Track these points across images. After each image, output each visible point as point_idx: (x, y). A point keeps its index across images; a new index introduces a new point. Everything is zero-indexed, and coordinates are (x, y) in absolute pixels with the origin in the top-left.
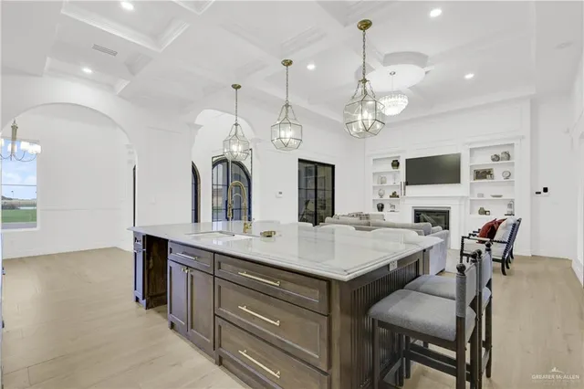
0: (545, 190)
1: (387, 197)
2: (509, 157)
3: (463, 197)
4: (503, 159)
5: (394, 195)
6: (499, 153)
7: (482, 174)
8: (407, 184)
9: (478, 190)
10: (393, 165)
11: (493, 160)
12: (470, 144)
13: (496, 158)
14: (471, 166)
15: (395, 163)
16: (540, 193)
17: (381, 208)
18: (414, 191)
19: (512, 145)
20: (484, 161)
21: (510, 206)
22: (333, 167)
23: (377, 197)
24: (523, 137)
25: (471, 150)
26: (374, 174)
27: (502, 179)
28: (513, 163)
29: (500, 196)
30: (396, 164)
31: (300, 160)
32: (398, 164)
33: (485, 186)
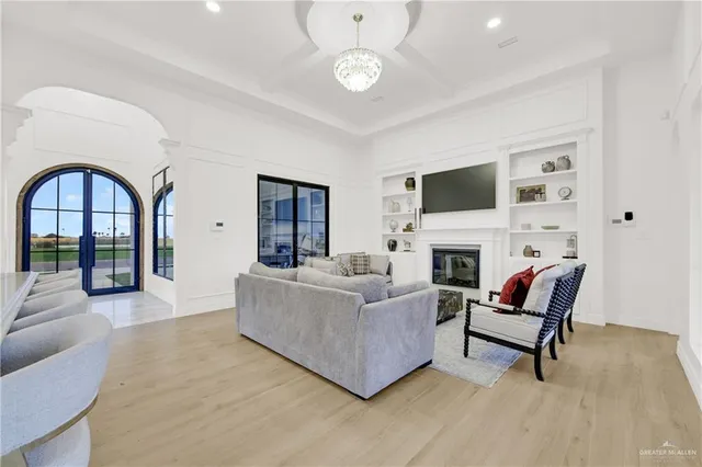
0: (629, 216)
1: (400, 231)
2: (569, 165)
3: (497, 229)
4: (560, 168)
5: (409, 228)
6: (553, 158)
7: (529, 194)
8: (424, 211)
9: (524, 218)
10: (407, 185)
11: (545, 170)
12: (510, 147)
13: (550, 167)
14: (511, 182)
15: (410, 181)
16: (619, 221)
17: (393, 246)
18: (432, 221)
19: (574, 144)
20: (530, 173)
21: (572, 242)
22: (326, 189)
23: (389, 232)
24: (592, 130)
25: (513, 158)
26: (385, 199)
27: (558, 200)
28: (575, 173)
29: (557, 228)
30: (411, 183)
31: (261, 177)
32: (414, 182)
33: (533, 213)
